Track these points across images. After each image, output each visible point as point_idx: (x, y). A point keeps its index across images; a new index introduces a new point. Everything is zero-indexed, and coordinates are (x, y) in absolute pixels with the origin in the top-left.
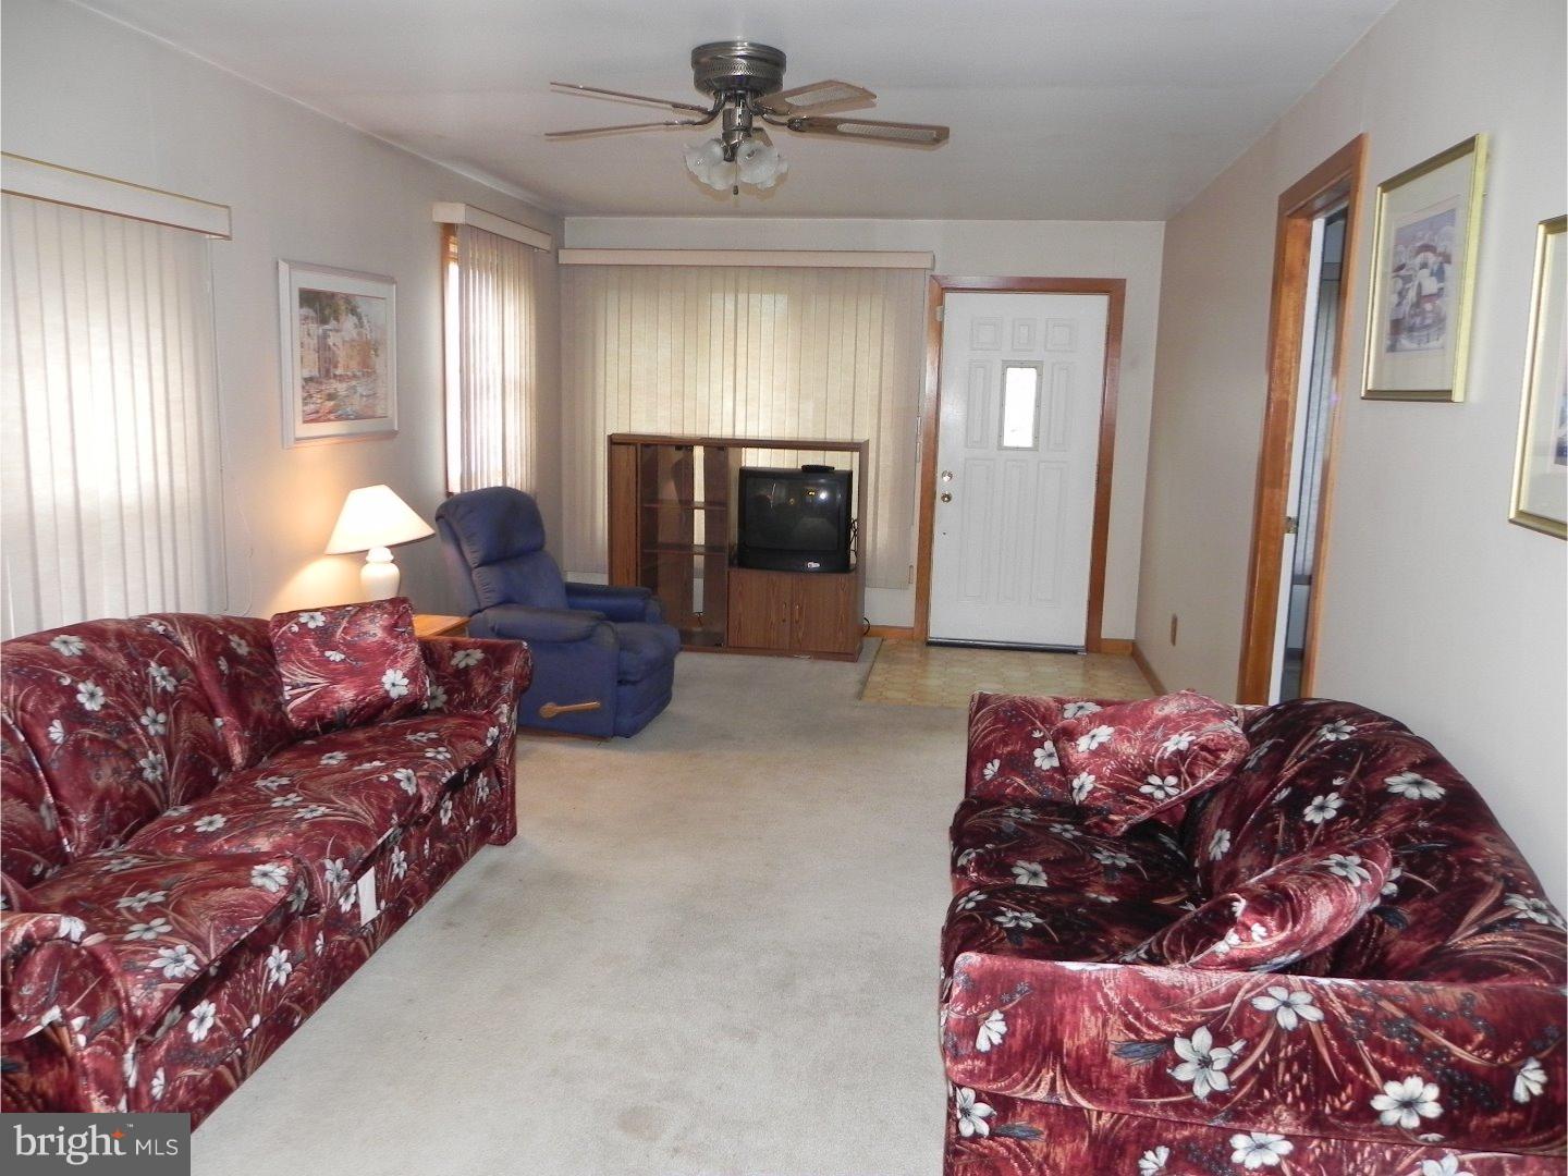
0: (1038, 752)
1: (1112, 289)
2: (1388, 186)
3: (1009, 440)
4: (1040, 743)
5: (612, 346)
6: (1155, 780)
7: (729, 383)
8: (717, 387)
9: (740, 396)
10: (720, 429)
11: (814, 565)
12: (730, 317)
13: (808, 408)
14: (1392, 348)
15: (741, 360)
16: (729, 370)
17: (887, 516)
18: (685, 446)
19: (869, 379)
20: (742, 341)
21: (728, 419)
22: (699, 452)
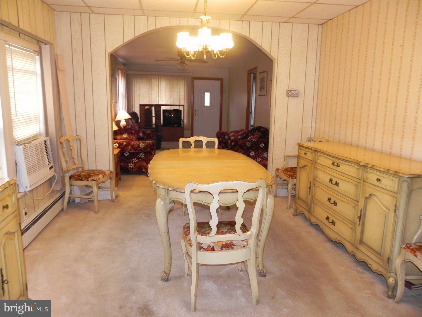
0: (226, 137)
1: (221, 80)
2: (260, 73)
3: (206, 105)
4: (226, 136)
5: (136, 88)
6: (239, 136)
7: (158, 95)
8: (155, 96)
9: (160, 97)
10: (157, 103)
11: (176, 126)
12: (157, 83)
13: (172, 99)
14: (260, 91)
15: (160, 91)
16: (157, 93)
17: (186, 118)
18: (151, 106)
19: (182, 95)
20: (160, 88)
21: (158, 101)
22: (153, 108)
